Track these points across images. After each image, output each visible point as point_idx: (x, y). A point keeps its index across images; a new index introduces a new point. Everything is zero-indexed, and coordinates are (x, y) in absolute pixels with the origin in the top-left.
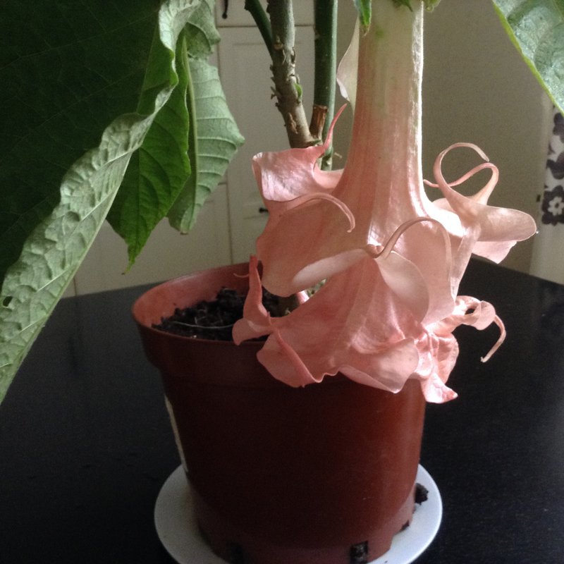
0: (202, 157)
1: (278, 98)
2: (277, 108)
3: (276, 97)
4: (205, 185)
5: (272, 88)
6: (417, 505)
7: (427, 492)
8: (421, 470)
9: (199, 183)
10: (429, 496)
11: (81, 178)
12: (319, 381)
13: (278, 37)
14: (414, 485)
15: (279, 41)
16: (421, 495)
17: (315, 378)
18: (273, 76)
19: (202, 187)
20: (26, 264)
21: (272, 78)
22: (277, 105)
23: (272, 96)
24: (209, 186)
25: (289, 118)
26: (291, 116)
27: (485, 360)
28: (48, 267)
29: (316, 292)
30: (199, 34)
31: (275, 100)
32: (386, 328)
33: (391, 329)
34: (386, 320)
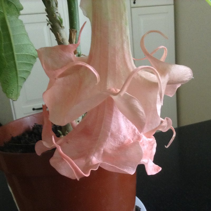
0: (19, 63)
1: (51, 25)
2: (51, 31)
3: (50, 25)
4: (23, 76)
7: (140, 209)
8: (137, 199)
9: (19, 76)
12: (87, 175)
14: (135, 206)
17: (85, 174)
19: (21, 77)
22: (51, 29)
23: (48, 24)
24: (24, 77)
25: (57, 35)
26: (58, 33)
27: (167, 147)
29: (80, 121)
30: (12, 5)
32: (121, 136)
33: (124, 137)
34: (121, 132)
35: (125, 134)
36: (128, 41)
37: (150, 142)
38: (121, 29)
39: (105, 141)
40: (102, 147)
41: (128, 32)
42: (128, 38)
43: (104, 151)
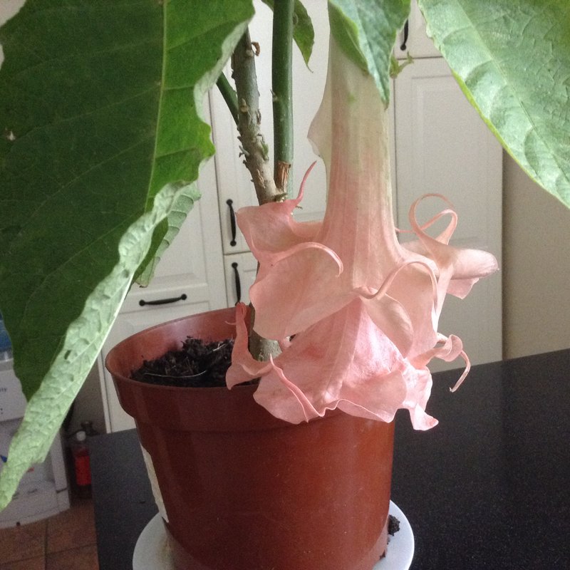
1: (246, 156)
2: (244, 165)
3: (243, 156)
5: (240, 147)
6: (390, 536)
7: (399, 522)
10: (401, 526)
11: (135, 239)
12: (322, 415)
13: (244, 101)
15: (245, 104)
16: (393, 527)
17: (319, 412)
18: (239, 135)
19: (166, 241)
20: (86, 319)
21: (239, 138)
22: (244, 162)
25: (257, 173)
26: (259, 172)
27: (453, 390)
28: (99, 321)
31: (243, 158)
32: (372, 363)
33: (377, 364)
34: (372, 356)
35: (378, 360)
36: (389, 204)
37: (420, 377)
38: (379, 186)
39: (345, 368)
40: (341, 377)
41: (390, 190)
42: (388, 201)
43: (343, 384)
